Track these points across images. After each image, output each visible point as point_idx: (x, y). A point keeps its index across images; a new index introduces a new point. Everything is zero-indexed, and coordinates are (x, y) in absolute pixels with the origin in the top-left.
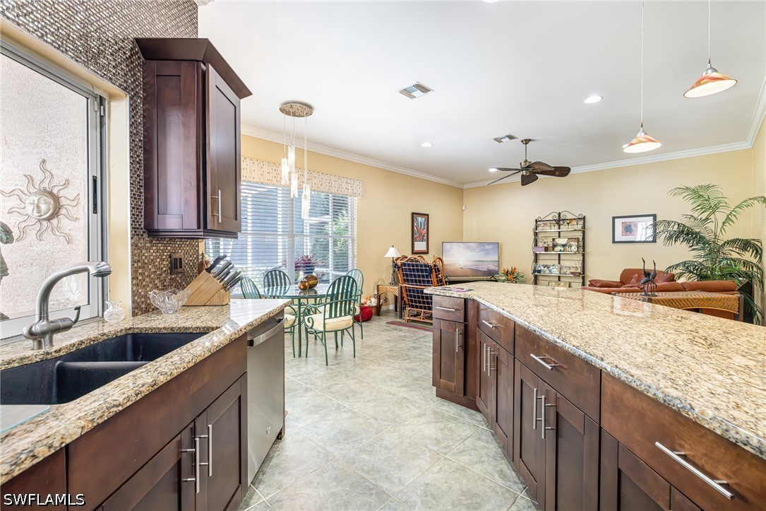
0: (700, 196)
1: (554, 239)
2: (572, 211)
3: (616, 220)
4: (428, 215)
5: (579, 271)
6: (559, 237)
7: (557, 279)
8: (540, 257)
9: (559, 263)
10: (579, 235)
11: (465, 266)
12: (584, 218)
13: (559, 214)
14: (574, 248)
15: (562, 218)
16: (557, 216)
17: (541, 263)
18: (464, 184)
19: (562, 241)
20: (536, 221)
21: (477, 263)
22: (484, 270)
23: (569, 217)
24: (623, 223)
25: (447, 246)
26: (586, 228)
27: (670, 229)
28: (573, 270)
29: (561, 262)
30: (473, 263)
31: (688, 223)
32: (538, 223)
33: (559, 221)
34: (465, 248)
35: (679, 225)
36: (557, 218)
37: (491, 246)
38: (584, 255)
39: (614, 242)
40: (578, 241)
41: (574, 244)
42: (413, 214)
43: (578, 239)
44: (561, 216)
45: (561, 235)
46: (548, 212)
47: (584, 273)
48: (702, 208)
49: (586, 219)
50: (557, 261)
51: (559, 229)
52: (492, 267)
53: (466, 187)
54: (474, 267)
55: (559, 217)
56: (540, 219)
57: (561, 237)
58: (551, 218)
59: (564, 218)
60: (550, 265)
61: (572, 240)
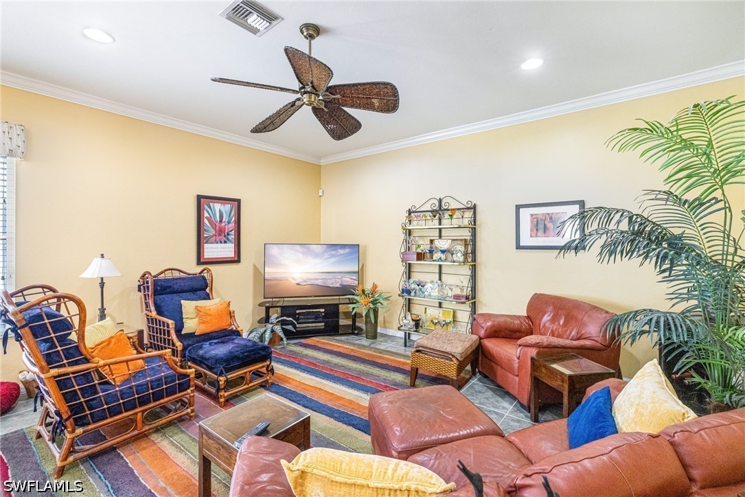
0: (687, 144)
1: (432, 241)
2: (458, 197)
3: (521, 210)
4: (239, 201)
5: (465, 293)
6: (440, 237)
7: (437, 305)
8: (414, 269)
9: (440, 279)
10: (467, 234)
11: (305, 281)
12: (474, 208)
13: (440, 201)
14: (459, 257)
15: (444, 207)
16: (437, 204)
17: (416, 277)
18: (320, 158)
19: (443, 244)
20: (410, 212)
21: (323, 276)
22: (335, 285)
23: (454, 205)
24: (532, 215)
25: (274, 250)
26: (478, 223)
27: (612, 226)
28: (458, 292)
29: (443, 276)
30: (318, 276)
31: (656, 212)
32: (412, 215)
33: (439, 211)
34: (304, 254)
35: (631, 218)
36: (436, 208)
37: (347, 250)
38: (474, 267)
39: (519, 247)
40: (466, 246)
41: (461, 248)
42: (199, 198)
43: (466, 240)
44: (443, 204)
45: (443, 234)
46: (423, 199)
47: (474, 297)
48: (689, 176)
49: (478, 209)
50: (437, 276)
51: (440, 224)
52: (349, 280)
53: (323, 162)
54: (320, 282)
55: (440, 205)
56: (414, 210)
57: (443, 238)
58: (427, 207)
59: (446, 208)
60: (426, 282)
61: (456, 242)
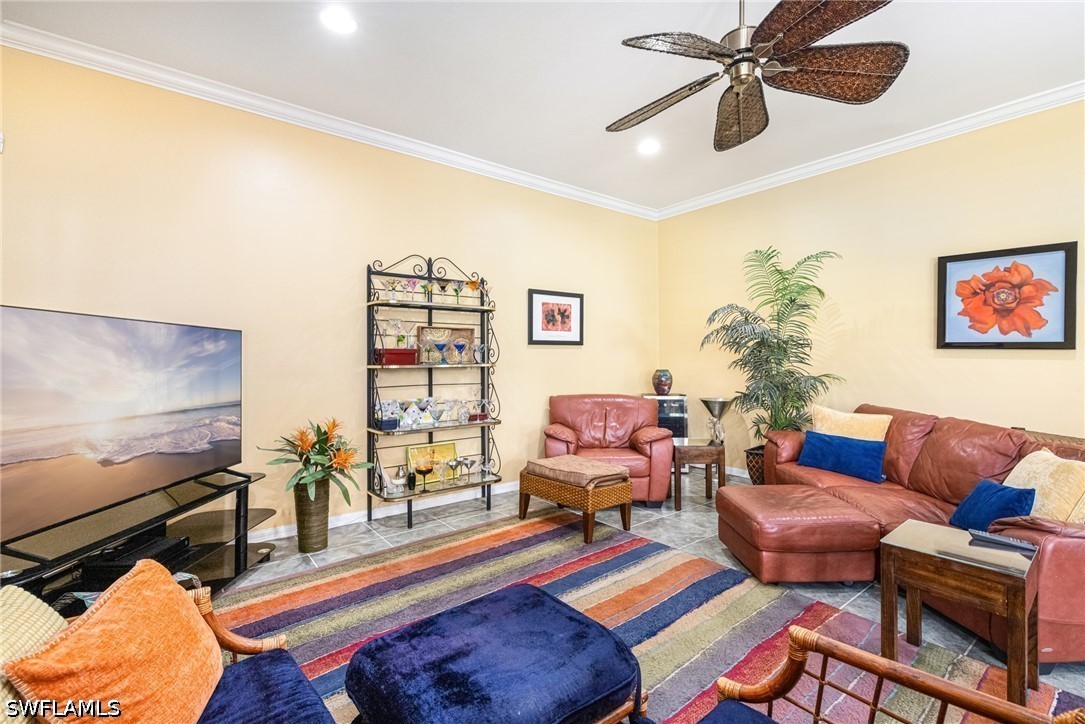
1: (421, 331)
3: (535, 296)
6: (430, 323)
7: (424, 438)
9: (430, 394)
10: (472, 321)
12: (482, 284)
13: (430, 264)
15: (437, 274)
16: (425, 268)
19: (436, 336)
20: (370, 272)
23: (452, 274)
24: (543, 304)
29: (435, 389)
32: (375, 278)
36: (424, 272)
38: (484, 373)
39: (531, 341)
43: (472, 330)
44: (435, 269)
45: (434, 319)
49: (488, 288)
50: (425, 390)
55: (430, 270)
56: (379, 269)
57: (434, 325)
58: (406, 268)
59: (439, 276)
60: (410, 403)
61: (458, 333)
